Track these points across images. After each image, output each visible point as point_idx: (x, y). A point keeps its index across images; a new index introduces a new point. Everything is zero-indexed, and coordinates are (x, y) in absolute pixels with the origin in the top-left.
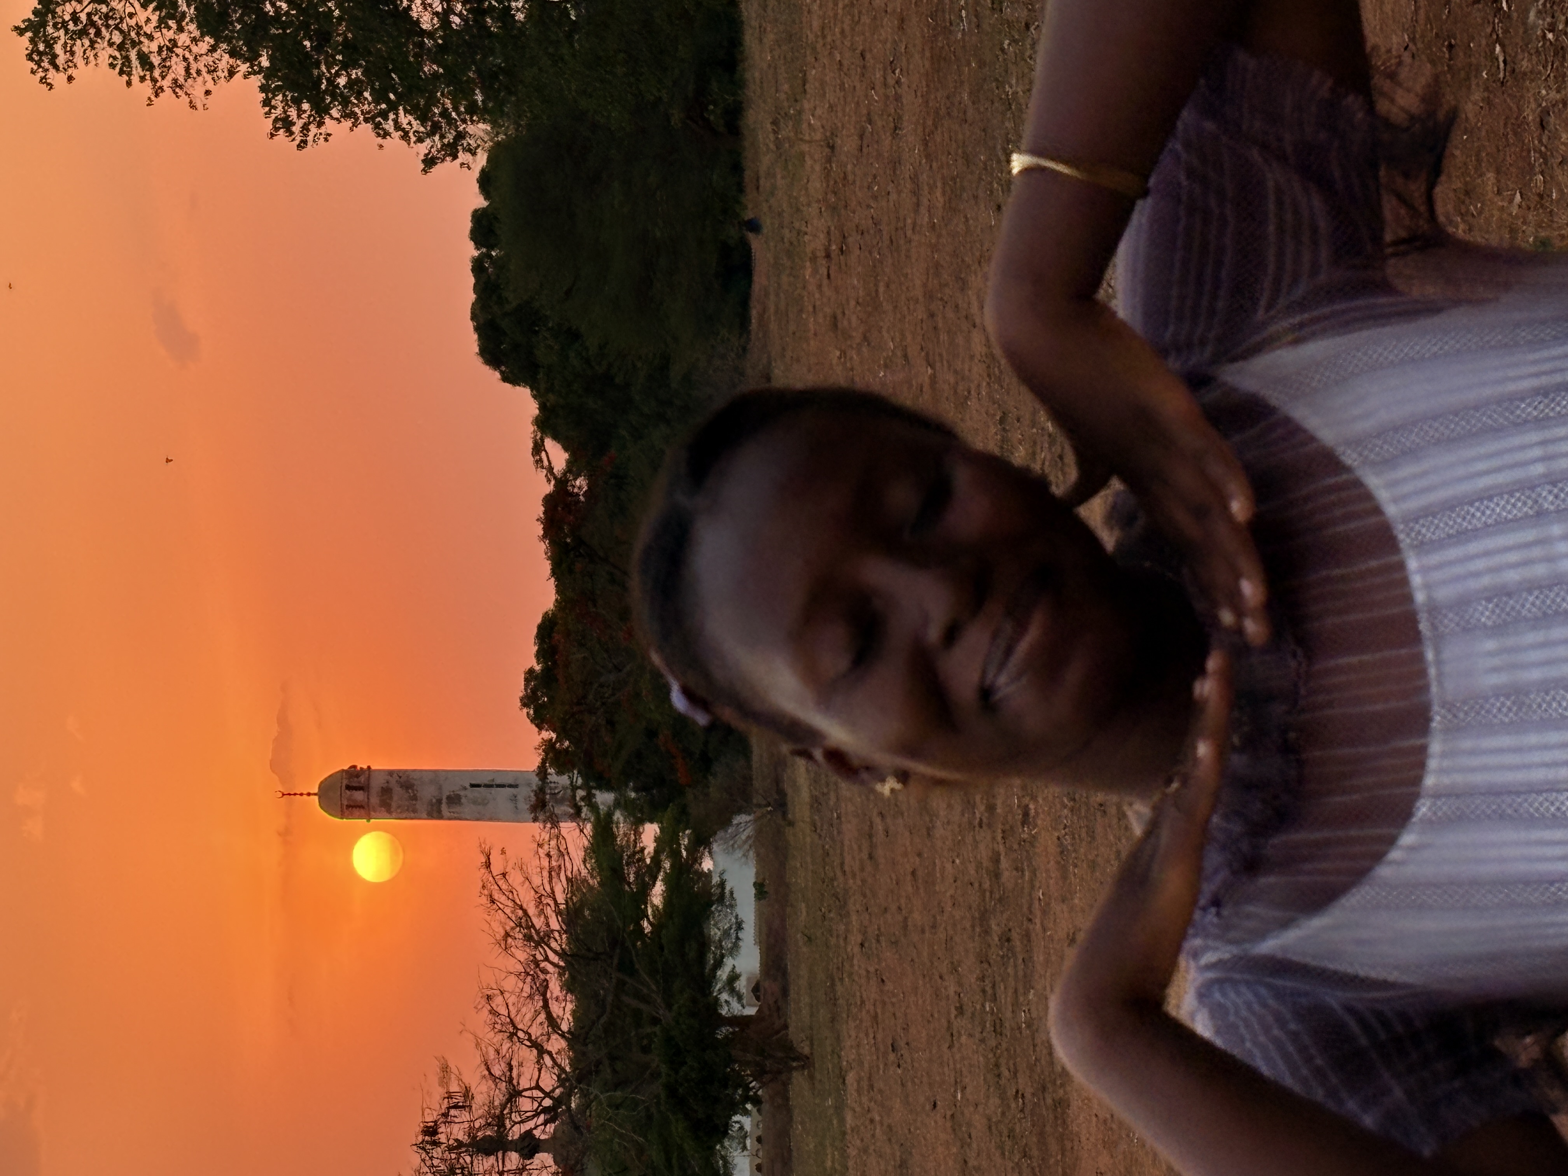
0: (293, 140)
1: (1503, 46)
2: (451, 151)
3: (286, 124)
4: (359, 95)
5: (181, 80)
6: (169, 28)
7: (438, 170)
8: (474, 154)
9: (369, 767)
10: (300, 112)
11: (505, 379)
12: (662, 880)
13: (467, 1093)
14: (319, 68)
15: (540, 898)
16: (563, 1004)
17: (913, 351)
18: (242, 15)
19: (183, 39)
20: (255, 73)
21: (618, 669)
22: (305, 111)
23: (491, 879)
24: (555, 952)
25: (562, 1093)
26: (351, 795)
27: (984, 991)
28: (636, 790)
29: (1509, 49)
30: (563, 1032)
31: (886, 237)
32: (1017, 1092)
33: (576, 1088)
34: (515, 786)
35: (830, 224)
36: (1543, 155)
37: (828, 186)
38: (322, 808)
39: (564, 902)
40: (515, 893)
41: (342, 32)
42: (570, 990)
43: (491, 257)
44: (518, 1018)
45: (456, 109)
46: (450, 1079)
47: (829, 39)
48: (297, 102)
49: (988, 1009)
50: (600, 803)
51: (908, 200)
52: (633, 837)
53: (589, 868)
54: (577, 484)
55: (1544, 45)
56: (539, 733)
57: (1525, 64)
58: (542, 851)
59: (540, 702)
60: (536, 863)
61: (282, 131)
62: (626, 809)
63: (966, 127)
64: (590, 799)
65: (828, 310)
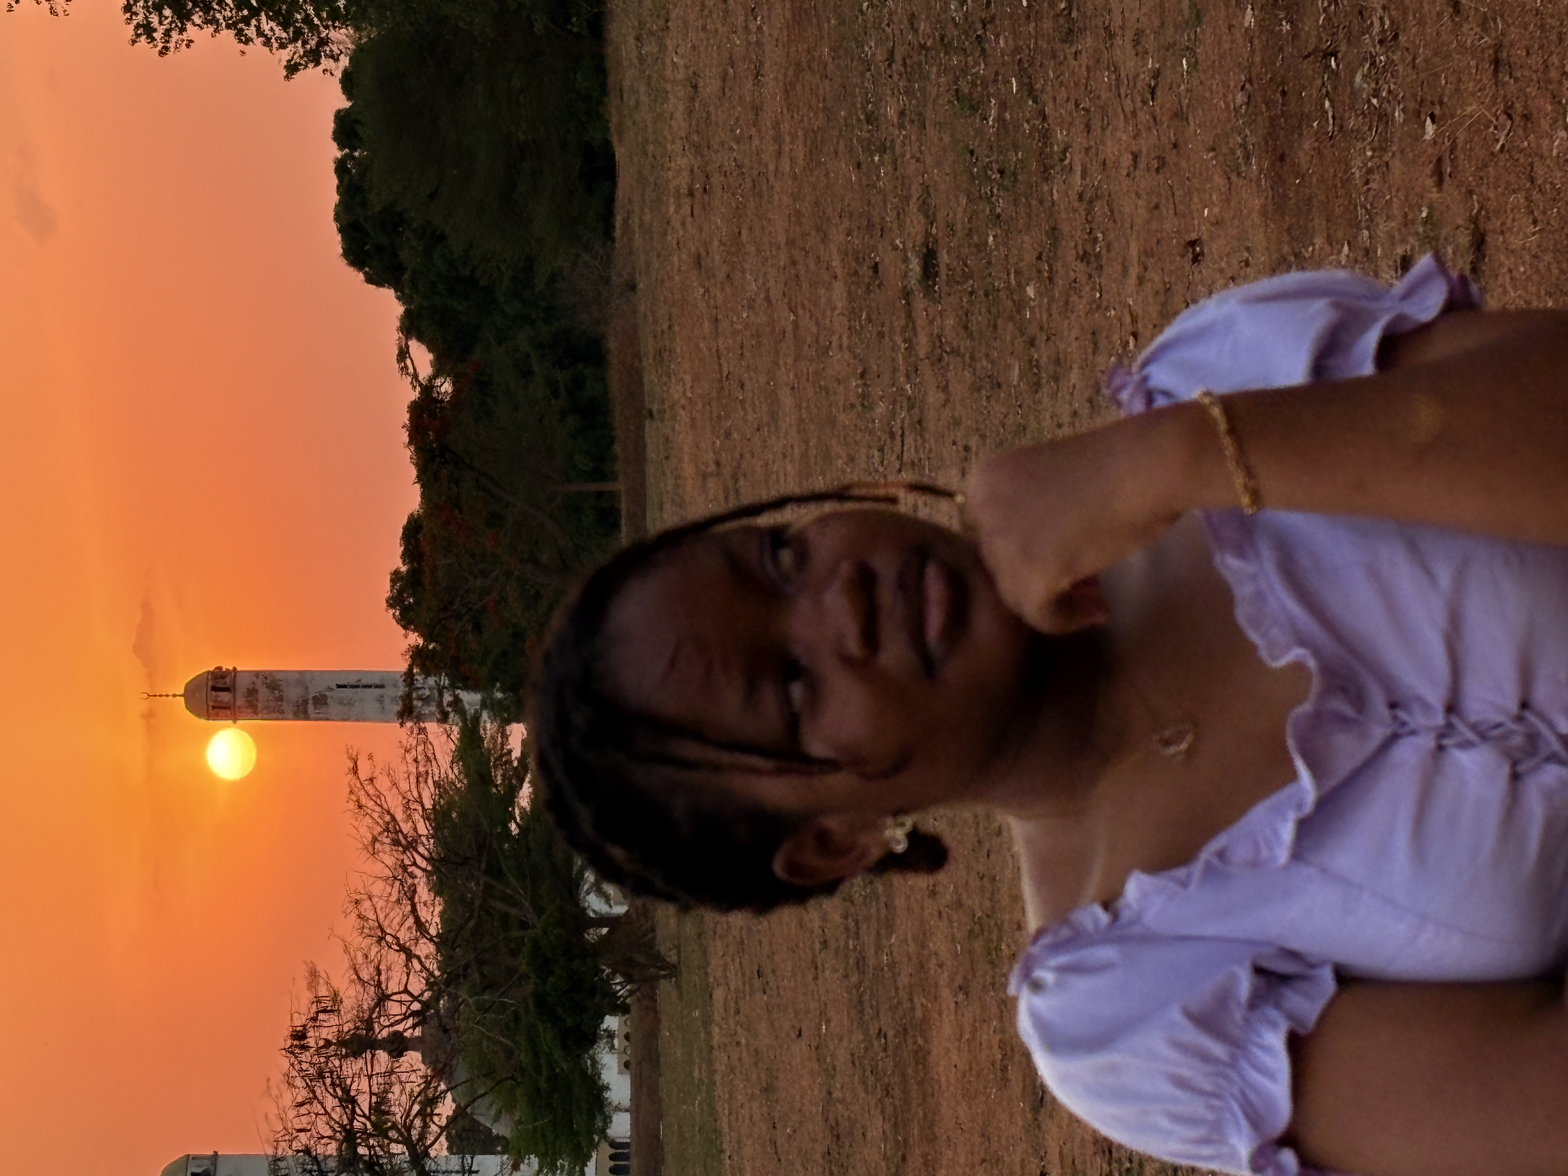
0: (156, 46)
1: (1330, 101)
2: (314, 57)
3: (148, 30)
7: (298, 76)
8: (336, 59)
9: (235, 668)
10: (162, 18)
11: (369, 280)
12: (529, 782)
13: (336, 998)
15: (407, 803)
16: (431, 910)
17: (775, 293)
21: (484, 574)
22: (166, 18)
23: (358, 785)
24: (422, 856)
25: (431, 997)
26: (217, 696)
27: (847, 929)
28: (503, 690)
29: (1337, 106)
30: (432, 937)
31: (749, 181)
32: (880, 1030)
33: (444, 992)
34: (382, 687)
35: (693, 162)
36: (1368, 212)
37: (690, 126)
38: (187, 708)
39: (431, 807)
40: (383, 798)
42: (438, 893)
43: (354, 158)
44: (386, 923)
45: (318, 16)
46: (318, 983)
48: (159, 8)
49: (851, 947)
50: (467, 706)
51: (770, 148)
52: (500, 740)
53: (456, 772)
54: (443, 389)
55: (1369, 108)
56: (406, 636)
57: (1352, 123)
58: (409, 757)
59: (406, 603)
60: (404, 768)
61: (143, 38)
62: (492, 709)
63: (827, 82)
64: (456, 702)
65: (693, 248)
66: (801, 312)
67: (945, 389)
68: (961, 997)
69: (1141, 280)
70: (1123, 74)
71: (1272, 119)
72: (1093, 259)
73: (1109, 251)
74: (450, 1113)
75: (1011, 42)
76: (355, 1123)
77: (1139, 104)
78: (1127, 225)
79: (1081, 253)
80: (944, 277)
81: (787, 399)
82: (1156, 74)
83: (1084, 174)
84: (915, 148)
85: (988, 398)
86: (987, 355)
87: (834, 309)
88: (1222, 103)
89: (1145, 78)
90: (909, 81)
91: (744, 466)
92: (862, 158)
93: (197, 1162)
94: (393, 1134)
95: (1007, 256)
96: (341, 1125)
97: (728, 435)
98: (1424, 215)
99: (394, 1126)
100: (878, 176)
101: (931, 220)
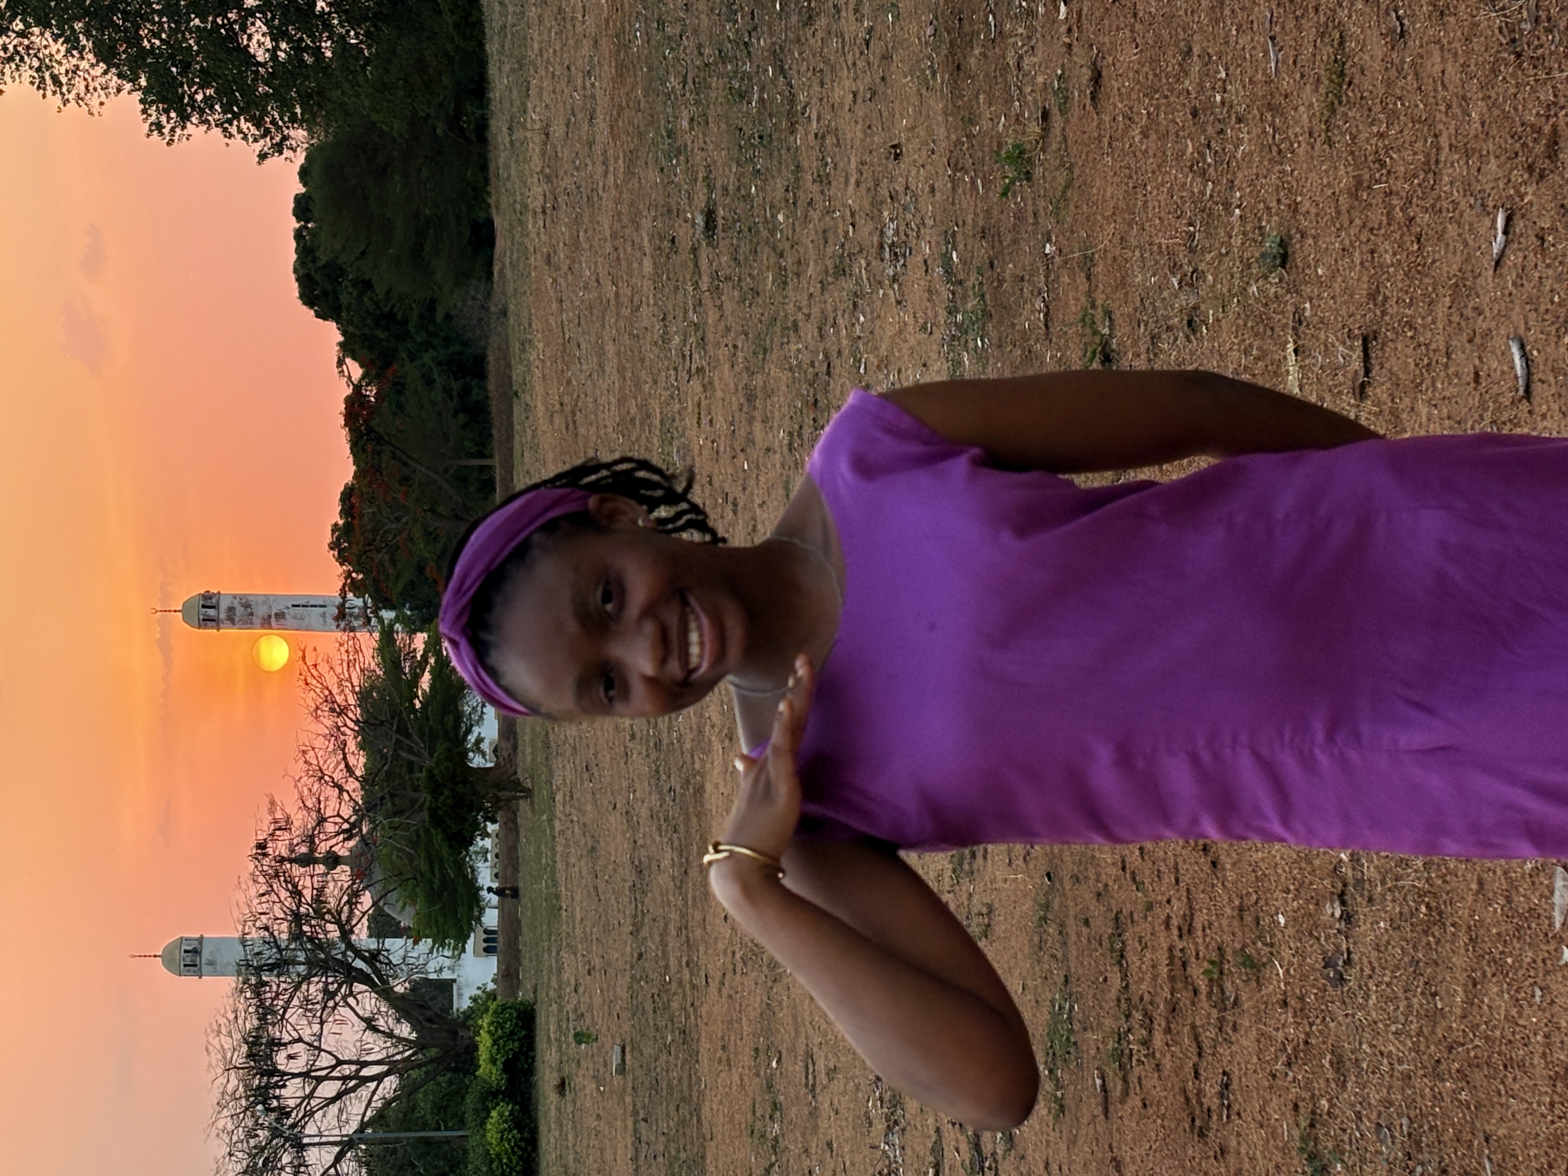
0: (164, 139)
1: (993, 15)
2: (279, 148)
3: (159, 127)
4: (212, 108)
5: (82, 95)
6: (73, 56)
7: (268, 162)
8: (295, 151)
9: (219, 592)
10: (169, 119)
11: (318, 316)
13: (288, 820)
14: (182, 87)
15: (341, 682)
16: (358, 758)
17: (603, 274)
18: (127, 48)
19: (84, 65)
20: (137, 90)
21: (398, 519)
22: (172, 118)
23: (306, 668)
24: (351, 719)
25: (355, 820)
26: (206, 613)
28: (411, 609)
29: (998, 17)
30: (358, 777)
31: (585, 197)
32: (671, 788)
33: (367, 815)
34: (325, 606)
35: (545, 189)
36: (1019, 88)
37: (544, 162)
38: (184, 621)
39: (358, 686)
40: (323, 679)
41: (200, 62)
42: (362, 749)
43: (307, 228)
44: (325, 767)
45: (282, 119)
46: (276, 809)
47: (545, 58)
48: (167, 111)
50: (385, 620)
51: (600, 169)
52: (408, 643)
53: (377, 662)
54: (369, 393)
57: (1008, 26)
58: (343, 649)
59: (342, 546)
60: (338, 657)
61: (155, 133)
62: (403, 622)
63: (640, 114)
65: (544, 250)
66: (620, 284)
67: (720, 308)
68: (727, 742)
69: (858, 184)
70: (847, 38)
71: (952, 42)
72: (824, 179)
73: (835, 169)
74: (370, 903)
75: (768, 41)
76: (301, 909)
77: (858, 56)
78: (849, 147)
79: (816, 177)
80: (721, 227)
81: (610, 348)
82: (870, 31)
83: (819, 119)
84: (701, 141)
85: (750, 305)
86: (750, 275)
87: (644, 276)
88: (916, 39)
89: (862, 34)
90: (697, 94)
91: (580, 403)
92: (664, 163)
93: (188, 942)
94: (328, 917)
95: (764, 198)
96: (291, 910)
97: (569, 382)
99: (329, 911)
100: (675, 175)
101: (711, 188)
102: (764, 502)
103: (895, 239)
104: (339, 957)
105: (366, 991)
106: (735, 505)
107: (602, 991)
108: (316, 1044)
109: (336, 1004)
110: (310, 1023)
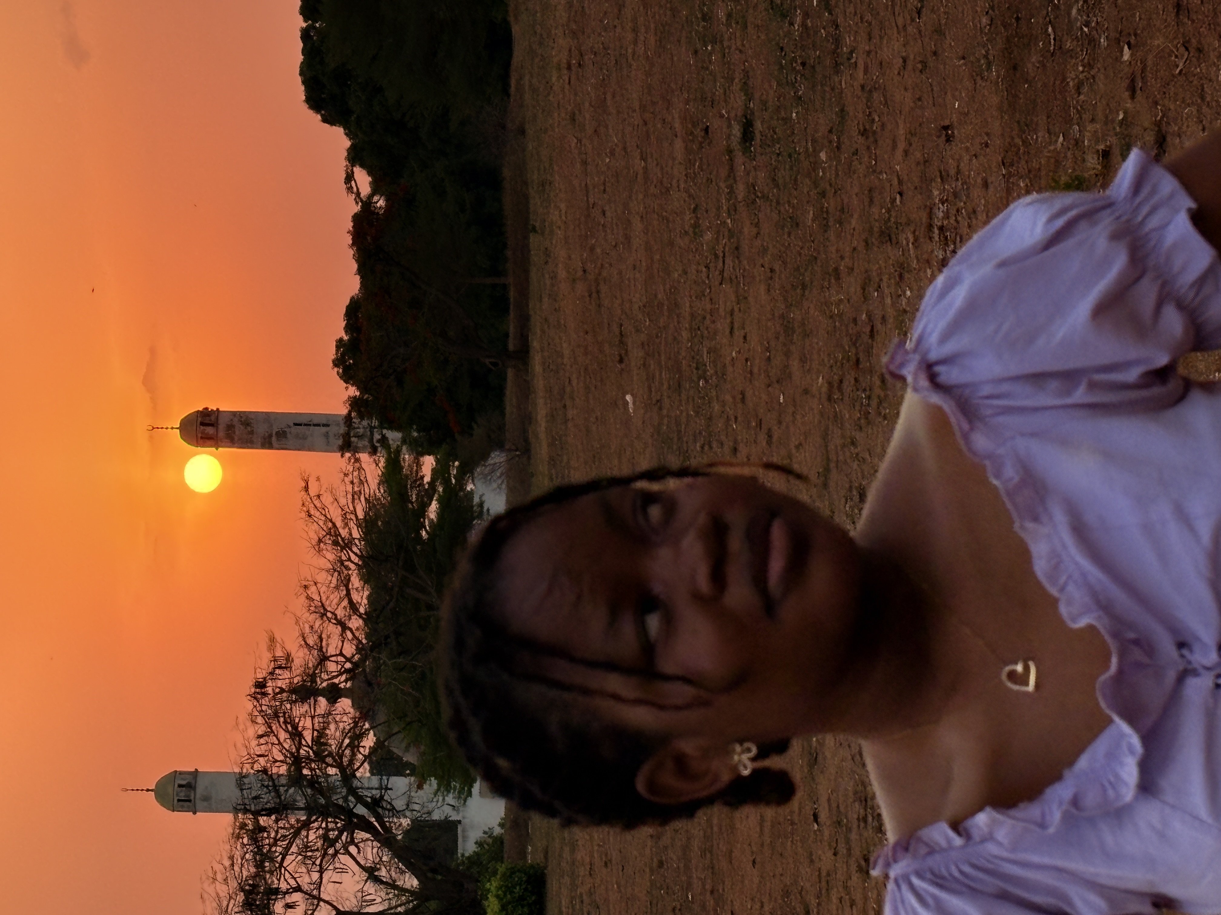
1: (1053, 27)
9: (218, 409)
11: (325, 120)
12: (436, 500)
13: (288, 657)
15: (345, 514)
16: (361, 594)
17: (631, 144)
21: (406, 344)
23: (309, 499)
24: (356, 554)
25: (359, 659)
26: (204, 430)
28: (418, 431)
29: (1058, 31)
30: (361, 614)
31: (613, 60)
33: (369, 655)
34: (328, 425)
35: (571, 43)
36: (1078, 112)
37: (569, 16)
38: (182, 438)
39: (363, 517)
40: (327, 510)
42: (366, 582)
43: (315, 28)
44: (327, 603)
46: (276, 647)
50: (391, 442)
51: (630, 36)
52: (415, 468)
53: (382, 491)
54: (378, 205)
55: (1081, 35)
56: (347, 388)
57: (1069, 45)
58: (347, 480)
59: (348, 363)
60: (342, 488)
62: (410, 444)
64: (384, 440)
65: (570, 108)
66: (649, 160)
67: (757, 225)
69: (906, 153)
71: (1008, 40)
72: (870, 134)
73: (882, 129)
74: (372, 744)
76: (302, 751)
77: (909, 22)
78: (897, 111)
79: (862, 129)
80: (758, 141)
81: (638, 225)
83: (866, 70)
84: (739, 43)
85: (789, 234)
86: (789, 202)
87: (674, 159)
88: (971, 24)
89: (913, 2)
91: (604, 273)
92: (698, 46)
93: (182, 776)
94: (329, 760)
95: (806, 128)
96: (291, 753)
97: (592, 249)
98: (1121, 116)
99: (330, 754)
100: (710, 62)
101: (750, 97)
102: (800, 444)
103: (945, 222)
104: (340, 802)
105: (367, 840)
106: (770, 436)
107: (618, 887)
108: (315, 892)
109: (337, 852)
110: (309, 871)
